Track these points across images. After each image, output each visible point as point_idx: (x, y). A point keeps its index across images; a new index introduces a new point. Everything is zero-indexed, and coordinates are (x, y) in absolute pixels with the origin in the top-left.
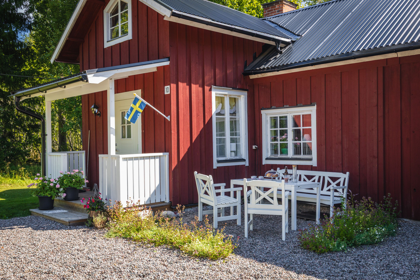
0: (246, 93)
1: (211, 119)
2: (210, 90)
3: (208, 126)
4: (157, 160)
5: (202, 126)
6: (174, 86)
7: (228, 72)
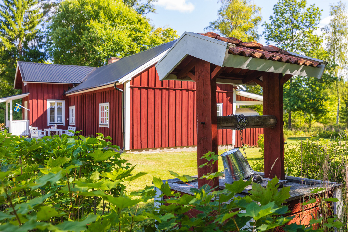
0: (64, 101)
1: (47, 110)
2: (47, 101)
3: (46, 113)
4: (25, 123)
5: (43, 112)
6: (31, 101)
7: (55, 94)
